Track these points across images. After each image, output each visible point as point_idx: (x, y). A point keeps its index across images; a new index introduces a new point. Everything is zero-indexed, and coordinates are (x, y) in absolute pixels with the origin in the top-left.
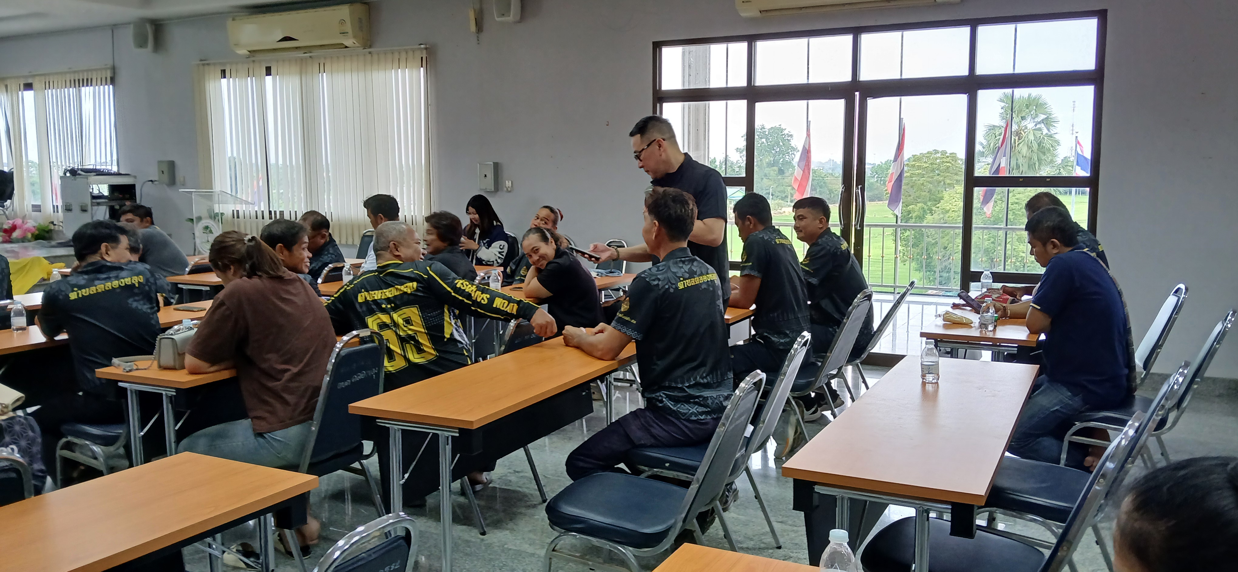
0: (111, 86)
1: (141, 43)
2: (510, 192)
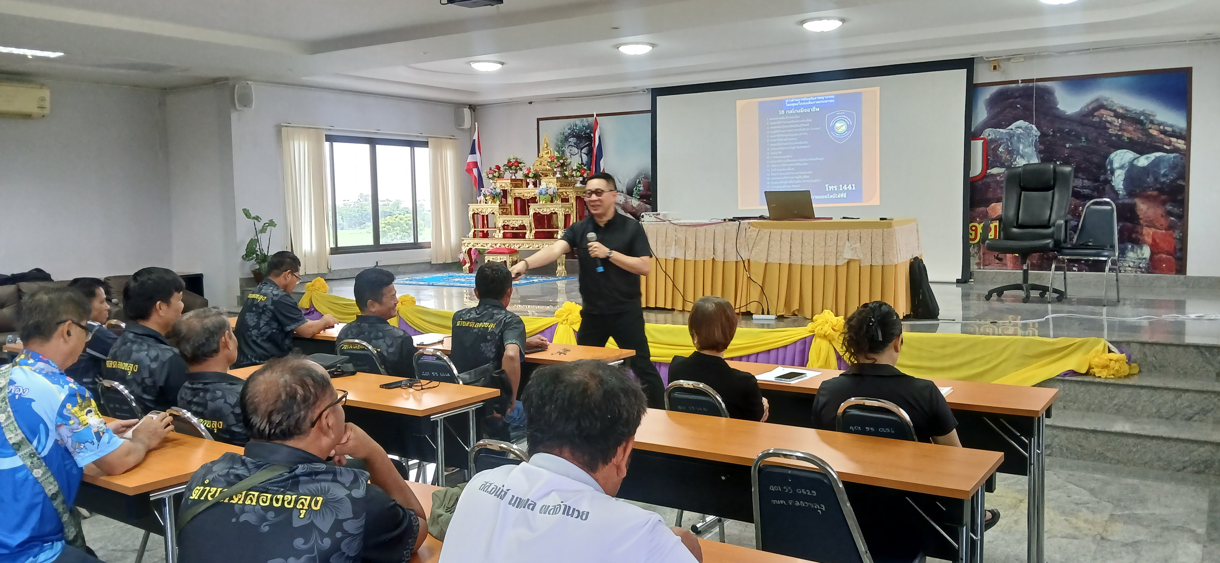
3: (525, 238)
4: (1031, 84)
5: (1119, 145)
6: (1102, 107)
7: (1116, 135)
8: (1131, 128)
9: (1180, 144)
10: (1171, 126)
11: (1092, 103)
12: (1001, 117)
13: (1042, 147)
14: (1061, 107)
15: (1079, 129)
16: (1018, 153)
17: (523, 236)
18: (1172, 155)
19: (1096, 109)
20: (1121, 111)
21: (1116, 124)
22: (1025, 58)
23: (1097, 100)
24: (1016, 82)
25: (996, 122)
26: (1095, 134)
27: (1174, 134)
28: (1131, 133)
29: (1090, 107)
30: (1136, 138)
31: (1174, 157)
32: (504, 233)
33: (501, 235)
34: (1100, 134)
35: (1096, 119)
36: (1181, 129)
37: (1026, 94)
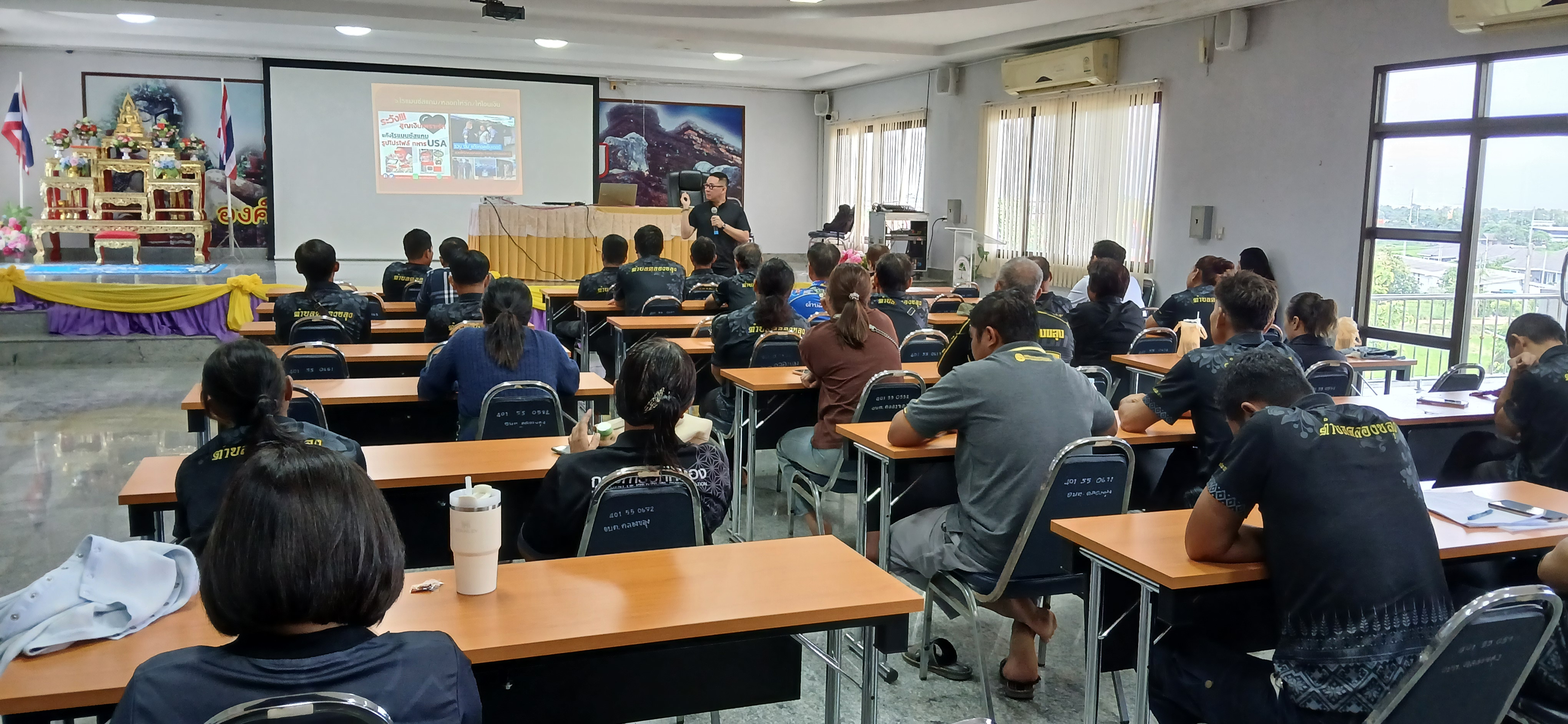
0: (924, 128)
1: (944, 87)
2: (1220, 239)
3: (140, 219)
4: (640, 105)
5: (701, 157)
6: (689, 128)
7: (699, 150)
8: (708, 146)
9: (738, 160)
10: (733, 147)
11: (682, 124)
12: (618, 129)
14: (662, 125)
15: (675, 143)
16: (632, 159)
17: (138, 217)
18: (734, 167)
19: (686, 130)
20: (702, 133)
21: (699, 142)
22: (638, 84)
23: (686, 123)
24: (630, 101)
25: (616, 131)
26: (685, 148)
27: (734, 153)
28: (708, 150)
29: (682, 127)
30: (711, 154)
31: (735, 169)
32: (103, 213)
33: (99, 215)
34: (688, 148)
35: (686, 137)
36: (739, 149)
37: (637, 112)
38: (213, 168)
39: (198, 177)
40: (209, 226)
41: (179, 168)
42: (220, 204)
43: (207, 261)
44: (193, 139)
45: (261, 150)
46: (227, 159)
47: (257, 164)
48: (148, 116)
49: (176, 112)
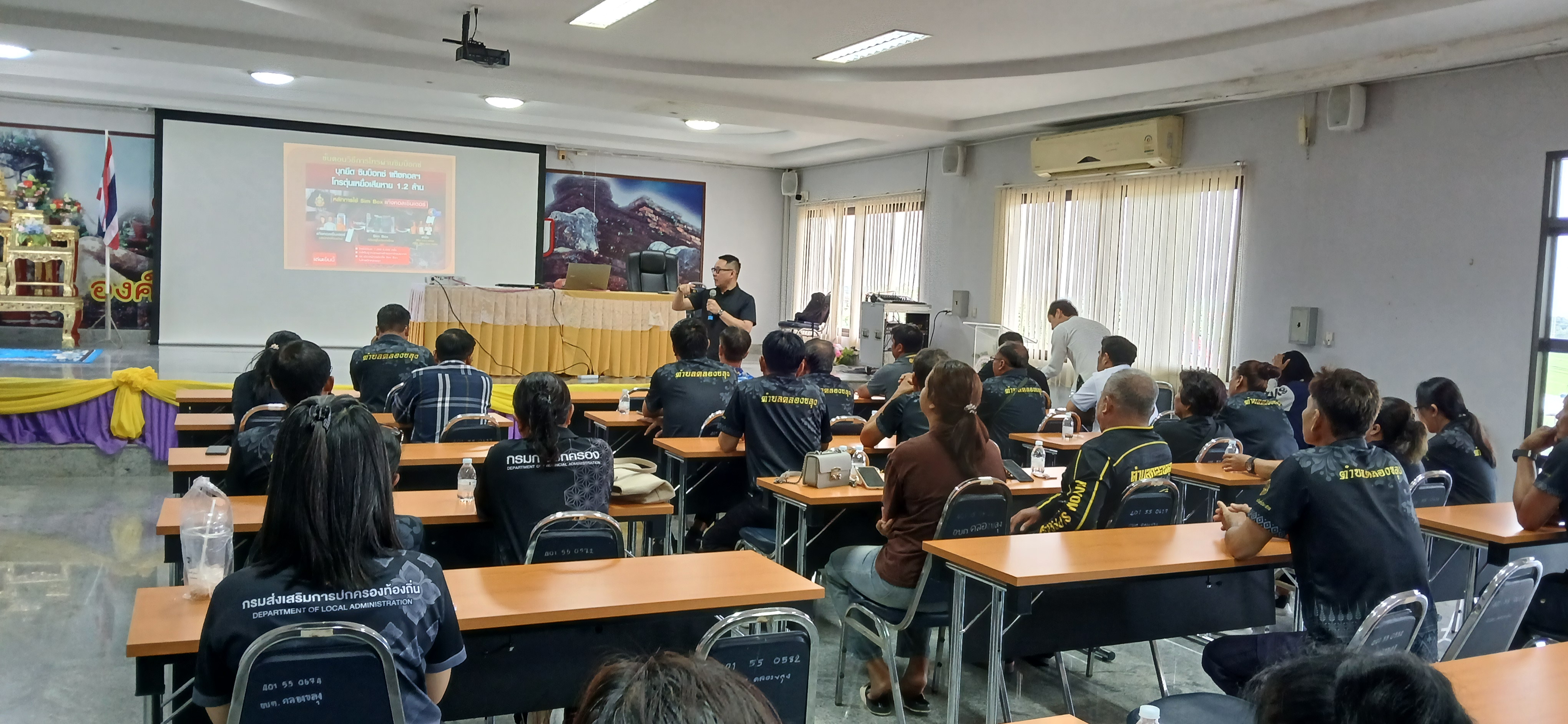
0: (921, 212)
1: (950, 166)
2: (1329, 346)
4: (591, 177)
5: (657, 237)
6: (644, 204)
7: (654, 229)
8: (665, 225)
9: (697, 241)
10: (692, 226)
11: (637, 200)
12: (566, 203)
13: (600, 233)
14: (615, 200)
15: (628, 221)
16: (580, 236)
18: (692, 249)
19: (640, 206)
20: (658, 210)
21: (655, 220)
22: (588, 153)
23: (641, 198)
24: (580, 173)
25: (563, 205)
26: (639, 227)
27: (693, 233)
28: (664, 229)
29: (636, 203)
30: (668, 233)
31: (693, 251)
34: (643, 227)
35: (641, 214)
36: (698, 229)
37: (588, 186)
38: (88, 235)
39: (73, 245)
40: (80, 303)
41: (49, 233)
42: (95, 277)
43: (77, 345)
44: (67, 200)
45: (148, 216)
46: (108, 224)
47: (142, 232)
48: (11, 172)
49: (46, 167)
